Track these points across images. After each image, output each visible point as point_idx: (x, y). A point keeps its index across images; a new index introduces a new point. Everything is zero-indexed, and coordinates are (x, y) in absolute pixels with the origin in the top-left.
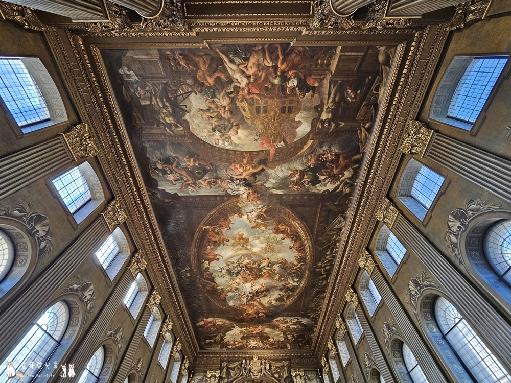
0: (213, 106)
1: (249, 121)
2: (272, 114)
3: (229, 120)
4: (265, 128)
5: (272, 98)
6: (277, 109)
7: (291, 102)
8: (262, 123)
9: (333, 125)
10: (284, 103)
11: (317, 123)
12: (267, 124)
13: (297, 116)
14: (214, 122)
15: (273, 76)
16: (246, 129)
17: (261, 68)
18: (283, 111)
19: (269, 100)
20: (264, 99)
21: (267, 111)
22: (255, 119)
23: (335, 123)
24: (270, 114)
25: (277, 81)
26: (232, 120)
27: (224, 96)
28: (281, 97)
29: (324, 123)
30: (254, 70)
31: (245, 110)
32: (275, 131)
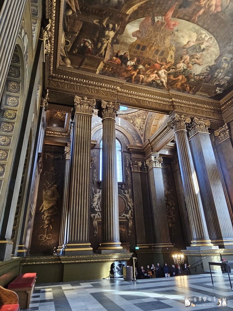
0: (190, 65)
1: (174, 48)
2: (153, 48)
3: (187, 53)
4: (165, 39)
5: (148, 58)
6: (148, 50)
7: (135, 52)
8: (164, 43)
9: (104, 24)
10: (141, 53)
11: (119, 30)
12: (161, 41)
13: (135, 41)
14: (198, 55)
15: (142, 70)
16: (179, 43)
17: (147, 75)
18: (144, 48)
19: (151, 57)
20: (154, 59)
21: (156, 51)
22: (168, 48)
23: (102, 25)
24: (155, 49)
25: (141, 67)
26: (185, 53)
27: (179, 68)
28: (141, 57)
29: (112, 28)
30: (152, 76)
31: (171, 56)
32: (157, 34)
